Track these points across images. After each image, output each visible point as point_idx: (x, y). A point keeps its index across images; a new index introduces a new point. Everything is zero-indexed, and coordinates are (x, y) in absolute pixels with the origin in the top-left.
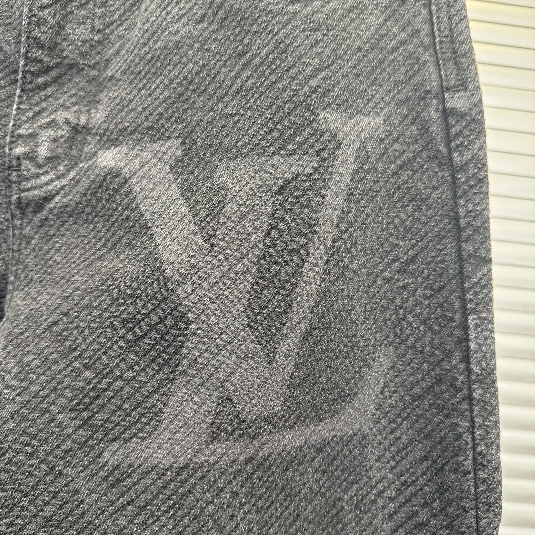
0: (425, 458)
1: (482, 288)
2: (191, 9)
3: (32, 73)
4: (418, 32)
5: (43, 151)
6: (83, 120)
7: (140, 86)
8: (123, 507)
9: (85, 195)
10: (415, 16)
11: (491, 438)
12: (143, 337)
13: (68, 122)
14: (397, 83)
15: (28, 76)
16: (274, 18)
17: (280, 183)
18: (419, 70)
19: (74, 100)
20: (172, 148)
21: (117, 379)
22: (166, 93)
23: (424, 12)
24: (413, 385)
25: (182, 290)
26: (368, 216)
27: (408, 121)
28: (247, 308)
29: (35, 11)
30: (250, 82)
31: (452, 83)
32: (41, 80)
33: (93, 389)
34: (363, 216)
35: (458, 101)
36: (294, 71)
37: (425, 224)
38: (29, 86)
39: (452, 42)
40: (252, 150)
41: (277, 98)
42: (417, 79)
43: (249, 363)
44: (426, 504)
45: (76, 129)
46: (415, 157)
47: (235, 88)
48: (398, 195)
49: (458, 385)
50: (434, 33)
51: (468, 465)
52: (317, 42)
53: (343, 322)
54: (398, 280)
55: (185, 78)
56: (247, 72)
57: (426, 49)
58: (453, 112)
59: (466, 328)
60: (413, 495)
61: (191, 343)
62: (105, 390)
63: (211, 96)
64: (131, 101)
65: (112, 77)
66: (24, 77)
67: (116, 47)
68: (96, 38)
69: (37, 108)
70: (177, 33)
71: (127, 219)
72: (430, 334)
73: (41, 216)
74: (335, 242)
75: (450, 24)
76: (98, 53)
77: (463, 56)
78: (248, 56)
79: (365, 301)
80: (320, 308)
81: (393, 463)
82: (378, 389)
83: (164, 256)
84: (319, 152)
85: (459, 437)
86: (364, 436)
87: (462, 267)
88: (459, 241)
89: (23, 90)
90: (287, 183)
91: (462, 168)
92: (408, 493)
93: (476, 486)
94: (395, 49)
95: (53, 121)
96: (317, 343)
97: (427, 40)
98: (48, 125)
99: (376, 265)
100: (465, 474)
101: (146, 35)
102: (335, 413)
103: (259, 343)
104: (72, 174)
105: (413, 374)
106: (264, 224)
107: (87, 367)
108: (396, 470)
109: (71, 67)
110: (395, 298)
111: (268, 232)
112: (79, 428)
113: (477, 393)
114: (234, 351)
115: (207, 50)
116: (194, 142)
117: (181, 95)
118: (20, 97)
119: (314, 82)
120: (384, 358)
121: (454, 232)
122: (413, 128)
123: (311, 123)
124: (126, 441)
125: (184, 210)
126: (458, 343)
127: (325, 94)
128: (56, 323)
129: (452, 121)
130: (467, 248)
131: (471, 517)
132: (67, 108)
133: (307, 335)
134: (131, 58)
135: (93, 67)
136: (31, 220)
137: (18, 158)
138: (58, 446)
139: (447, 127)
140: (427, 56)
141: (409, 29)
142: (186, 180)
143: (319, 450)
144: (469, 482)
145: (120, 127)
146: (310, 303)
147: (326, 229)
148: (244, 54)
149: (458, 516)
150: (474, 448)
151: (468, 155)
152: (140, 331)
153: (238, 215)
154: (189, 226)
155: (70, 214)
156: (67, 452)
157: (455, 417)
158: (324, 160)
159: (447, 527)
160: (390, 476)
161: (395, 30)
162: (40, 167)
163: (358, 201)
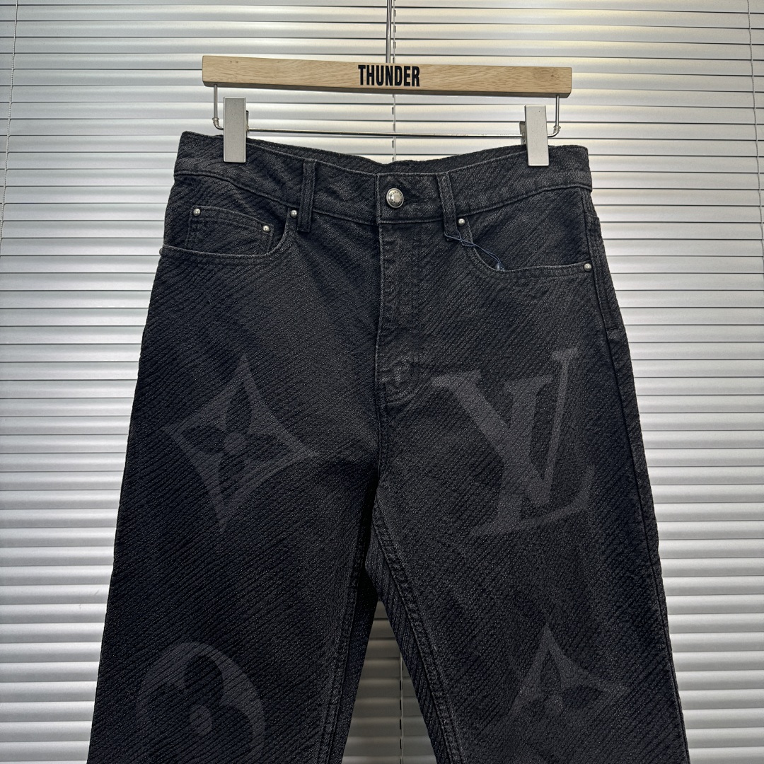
0: (617, 519)
1: (636, 430)
2: (476, 299)
3: (384, 336)
4: (590, 299)
5: (398, 379)
6: (416, 359)
7: (451, 341)
8: (485, 556)
9: (428, 402)
10: (588, 291)
11: (649, 504)
12: (480, 473)
13: (408, 362)
14: (582, 328)
15: (382, 338)
16: (525, 308)
17: (538, 390)
18: (592, 320)
19: (407, 348)
20: (476, 375)
21: (471, 495)
22: (468, 346)
23: (592, 289)
24: (606, 483)
25: (498, 448)
26: (576, 399)
27: (589, 347)
28: (530, 454)
29: (387, 304)
30: (516, 341)
31: (610, 326)
32: (389, 339)
33: (460, 501)
34: (574, 399)
35: (614, 335)
36: (538, 334)
37: (603, 399)
38: (383, 343)
39: (608, 303)
40: (523, 375)
41: (532, 349)
42: (591, 325)
43: (534, 480)
44: (621, 543)
45: (412, 365)
46: (594, 365)
47: (507, 343)
48: (588, 386)
49: (630, 480)
50: (598, 299)
51: (640, 518)
52: (547, 318)
53: (570, 455)
54: (593, 430)
55: (478, 337)
56: (514, 336)
57: (595, 308)
58: (612, 341)
59: (631, 451)
60: (613, 540)
61: (506, 473)
62: (466, 502)
63: (494, 347)
64: (446, 350)
65: (430, 335)
66: (380, 338)
67: (427, 317)
68: (415, 312)
69: (389, 355)
70: (470, 313)
71: (456, 413)
72: (612, 456)
73: (401, 415)
74: (564, 415)
75: (606, 293)
76: (416, 320)
77: (614, 310)
78: (513, 327)
79: (578, 443)
80: (561, 449)
81: (601, 525)
82: (589, 488)
83: (484, 432)
84: (553, 372)
85: (634, 505)
86: (585, 512)
87: (625, 420)
88: (622, 408)
89: (379, 346)
90: (541, 389)
91: (620, 370)
92: (610, 539)
93: (645, 528)
94: (579, 310)
95: (400, 362)
96: (561, 467)
97: (595, 303)
98: (397, 364)
99: (582, 424)
100: (639, 523)
101: (450, 312)
102: (571, 501)
103: (537, 470)
104: (417, 390)
105: (606, 477)
106: (533, 411)
107: (454, 491)
108: (603, 528)
109: (403, 329)
110: (592, 439)
111: (535, 415)
112: (455, 522)
113: (640, 482)
114: (526, 475)
115: (489, 323)
116: (489, 371)
117: (477, 346)
118: (379, 349)
119: (548, 339)
120: (591, 471)
121: (619, 403)
122: (592, 350)
123: (548, 358)
124: (481, 524)
125: (490, 407)
126: (627, 459)
127: (553, 344)
128: (430, 472)
129: (612, 346)
130: (627, 411)
131: (644, 544)
132: (405, 354)
133: (557, 463)
134: (441, 325)
135: (415, 328)
136: (395, 418)
137: (384, 384)
138: (446, 533)
139: (610, 350)
140: (596, 312)
141: (585, 299)
142: (487, 391)
143: (566, 521)
144: (642, 526)
145: (443, 364)
146: (557, 447)
147: (560, 410)
148: (510, 326)
149: (638, 544)
150: (642, 510)
151: (622, 364)
152: (479, 470)
153: (521, 408)
154: (495, 416)
155: (419, 412)
156: (451, 535)
157: (630, 496)
158: (556, 376)
159: (633, 551)
160: (600, 532)
161: (578, 300)
162: (397, 388)
163: (571, 393)
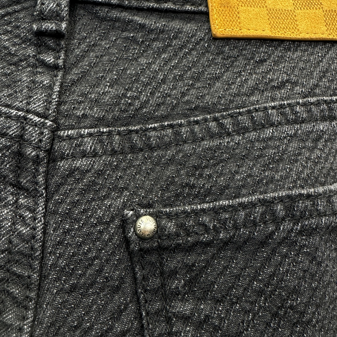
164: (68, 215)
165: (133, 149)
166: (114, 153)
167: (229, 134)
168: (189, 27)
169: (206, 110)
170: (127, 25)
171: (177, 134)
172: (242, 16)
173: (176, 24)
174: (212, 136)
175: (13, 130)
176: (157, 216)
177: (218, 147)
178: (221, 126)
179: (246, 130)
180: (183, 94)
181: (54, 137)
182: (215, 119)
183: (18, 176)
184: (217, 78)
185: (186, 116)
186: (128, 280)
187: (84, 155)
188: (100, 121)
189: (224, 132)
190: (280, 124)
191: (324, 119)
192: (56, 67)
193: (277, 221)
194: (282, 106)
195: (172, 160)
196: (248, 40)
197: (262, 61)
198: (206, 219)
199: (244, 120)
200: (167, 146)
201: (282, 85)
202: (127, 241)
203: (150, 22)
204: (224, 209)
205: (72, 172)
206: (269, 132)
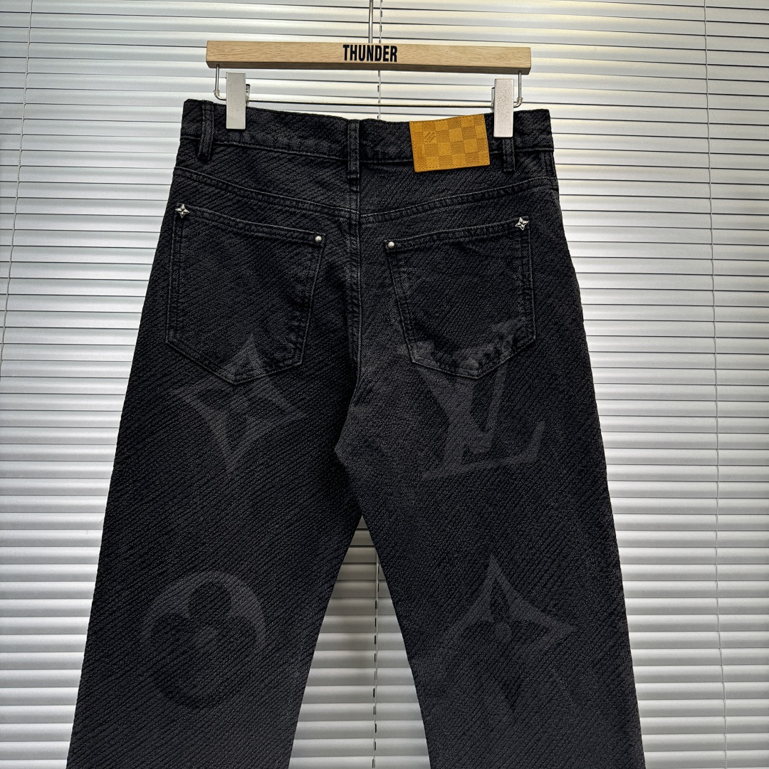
164: (366, 242)
165: (386, 220)
166: (379, 222)
167: (420, 213)
168: (405, 169)
169: (412, 204)
170: (380, 171)
171: (402, 214)
172: (428, 162)
173: (400, 169)
174: (414, 214)
175: (347, 216)
176: (394, 242)
177: (416, 218)
178: (417, 209)
179: (427, 210)
180: (404, 198)
181: (360, 217)
182: (416, 207)
183: (350, 231)
184: (417, 190)
185: (405, 207)
186: (387, 262)
187: (370, 222)
188: (374, 211)
189: (419, 212)
190: (440, 207)
191: (459, 204)
192: (356, 192)
193: (434, 241)
194: (441, 200)
195: (400, 223)
196: (430, 172)
197: (436, 181)
198: (411, 242)
199: (426, 207)
200: (398, 218)
201: (443, 191)
202: (385, 250)
203: (389, 169)
204: (417, 238)
205: (367, 228)
206: (435, 211)
